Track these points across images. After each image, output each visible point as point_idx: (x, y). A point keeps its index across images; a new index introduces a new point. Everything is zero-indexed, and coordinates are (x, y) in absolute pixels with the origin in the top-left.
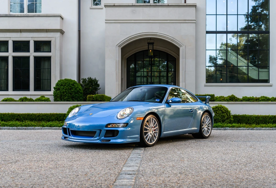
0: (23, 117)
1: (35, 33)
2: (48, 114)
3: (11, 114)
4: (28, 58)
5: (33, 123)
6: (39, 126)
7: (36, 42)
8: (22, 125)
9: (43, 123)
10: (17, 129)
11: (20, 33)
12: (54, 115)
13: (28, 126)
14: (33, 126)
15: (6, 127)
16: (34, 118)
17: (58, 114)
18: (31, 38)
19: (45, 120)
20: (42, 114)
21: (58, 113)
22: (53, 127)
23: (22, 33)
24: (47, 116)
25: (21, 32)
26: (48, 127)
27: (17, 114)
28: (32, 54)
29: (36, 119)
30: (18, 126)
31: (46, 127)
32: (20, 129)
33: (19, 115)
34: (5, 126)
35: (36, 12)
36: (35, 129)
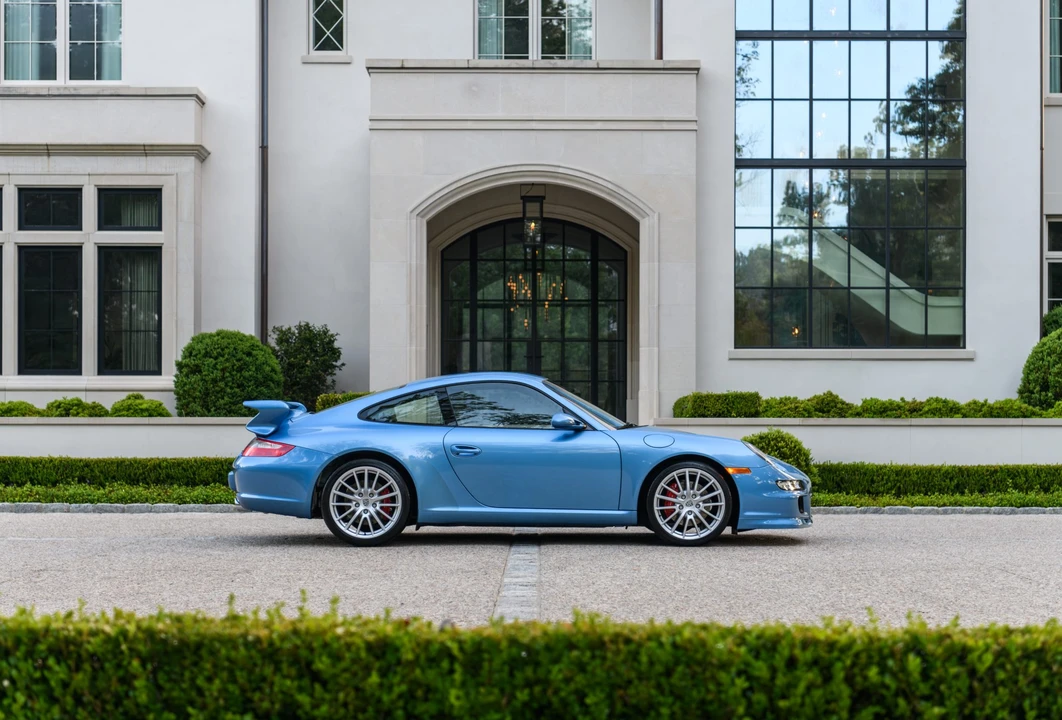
0: (101, 472)
1: (99, 158)
2: (188, 461)
3: (61, 461)
4: (76, 251)
5: (140, 490)
6: (167, 502)
7: (103, 193)
8: (111, 499)
9: (178, 490)
10: (94, 511)
11: (45, 158)
12: (210, 463)
13: (130, 499)
14: (147, 501)
15: (56, 505)
16: (141, 474)
17: (221, 462)
18: (88, 177)
19: (178, 479)
20: (165, 460)
21: (219, 456)
22: (213, 503)
23: (52, 158)
24: (183, 468)
25: (49, 155)
26: (197, 506)
27: (81, 460)
28: (90, 237)
29: (145, 479)
30: (99, 501)
31: (192, 505)
32: (106, 511)
33: (87, 464)
34: (52, 501)
35: (99, 77)
36: (155, 512)
